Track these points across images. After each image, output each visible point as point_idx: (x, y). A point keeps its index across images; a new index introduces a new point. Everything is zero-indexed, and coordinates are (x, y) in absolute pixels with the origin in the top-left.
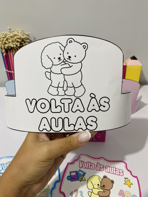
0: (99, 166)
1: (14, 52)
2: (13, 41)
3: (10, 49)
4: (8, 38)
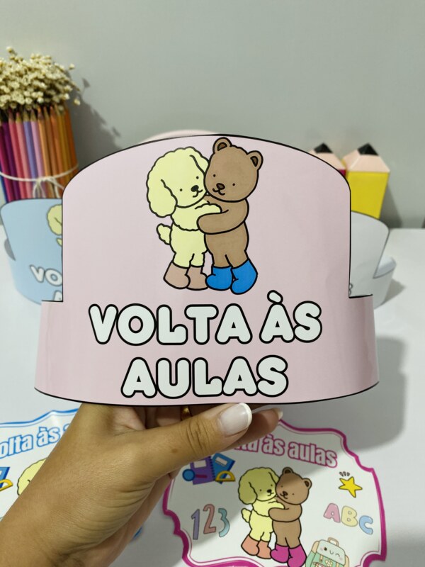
0: (271, 442)
1: (26, 120)
2: (23, 88)
3: (15, 110)
4: (7, 76)
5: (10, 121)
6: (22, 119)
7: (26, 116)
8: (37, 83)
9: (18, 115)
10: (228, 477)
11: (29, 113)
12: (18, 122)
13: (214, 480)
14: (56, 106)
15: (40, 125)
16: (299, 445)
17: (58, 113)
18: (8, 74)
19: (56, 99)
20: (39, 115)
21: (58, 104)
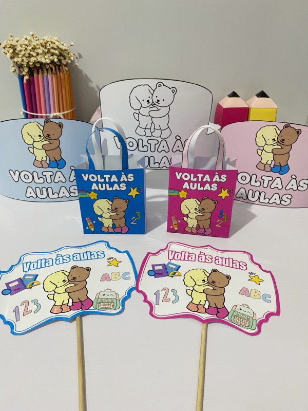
0: (204, 256)
1: (45, 74)
2: (44, 53)
3: (39, 67)
4: (34, 46)
5: (35, 75)
6: (43, 74)
7: (45, 72)
8: (52, 51)
9: (40, 71)
10: (177, 274)
11: (47, 70)
12: (40, 76)
13: (168, 276)
14: (63, 67)
15: (54, 78)
16: (222, 258)
17: (65, 71)
18: (35, 44)
19: (64, 62)
20: (54, 71)
21: (65, 66)
